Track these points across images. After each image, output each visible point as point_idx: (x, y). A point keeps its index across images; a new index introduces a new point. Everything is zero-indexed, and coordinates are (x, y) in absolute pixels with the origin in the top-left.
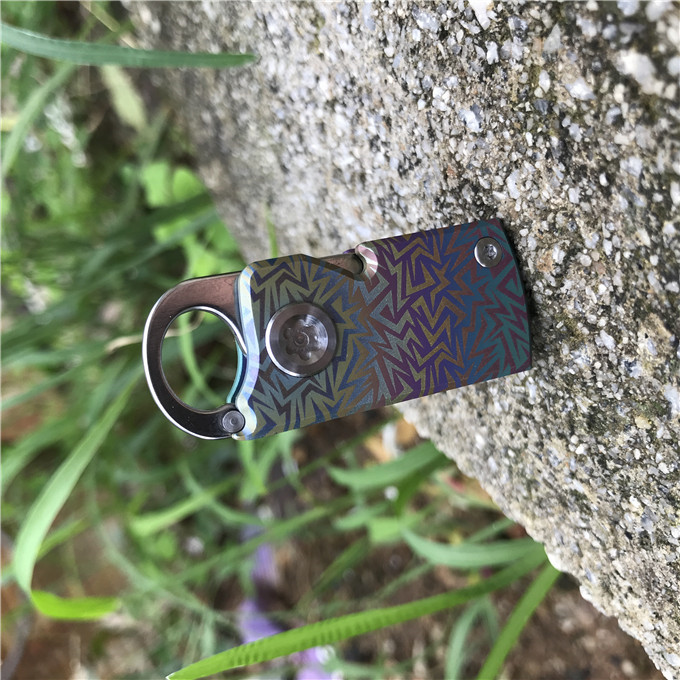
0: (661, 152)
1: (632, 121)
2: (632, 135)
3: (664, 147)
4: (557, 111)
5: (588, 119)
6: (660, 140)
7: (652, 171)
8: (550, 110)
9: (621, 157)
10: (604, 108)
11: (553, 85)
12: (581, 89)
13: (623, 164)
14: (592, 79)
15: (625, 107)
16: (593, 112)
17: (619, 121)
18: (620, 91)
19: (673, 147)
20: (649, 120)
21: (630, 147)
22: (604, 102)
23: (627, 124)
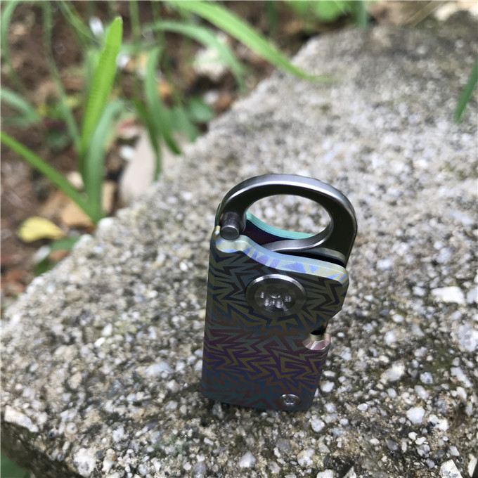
0: (351, 372)
1: (369, 362)
2: (362, 359)
3: (354, 375)
4: (381, 320)
5: (374, 337)
6: (358, 374)
7: (343, 365)
8: (382, 316)
9: (352, 350)
10: (378, 348)
11: (394, 322)
12: (390, 338)
13: (348, 349)
14: (394, 346)
15: (377, 360)
16: (377, 341)
17: (370, 354)
18: (385, 360)
19: (353, 380)
20: (368, 370)
21: (356, 356)
22: (381, 349)
23: (367, 358)
